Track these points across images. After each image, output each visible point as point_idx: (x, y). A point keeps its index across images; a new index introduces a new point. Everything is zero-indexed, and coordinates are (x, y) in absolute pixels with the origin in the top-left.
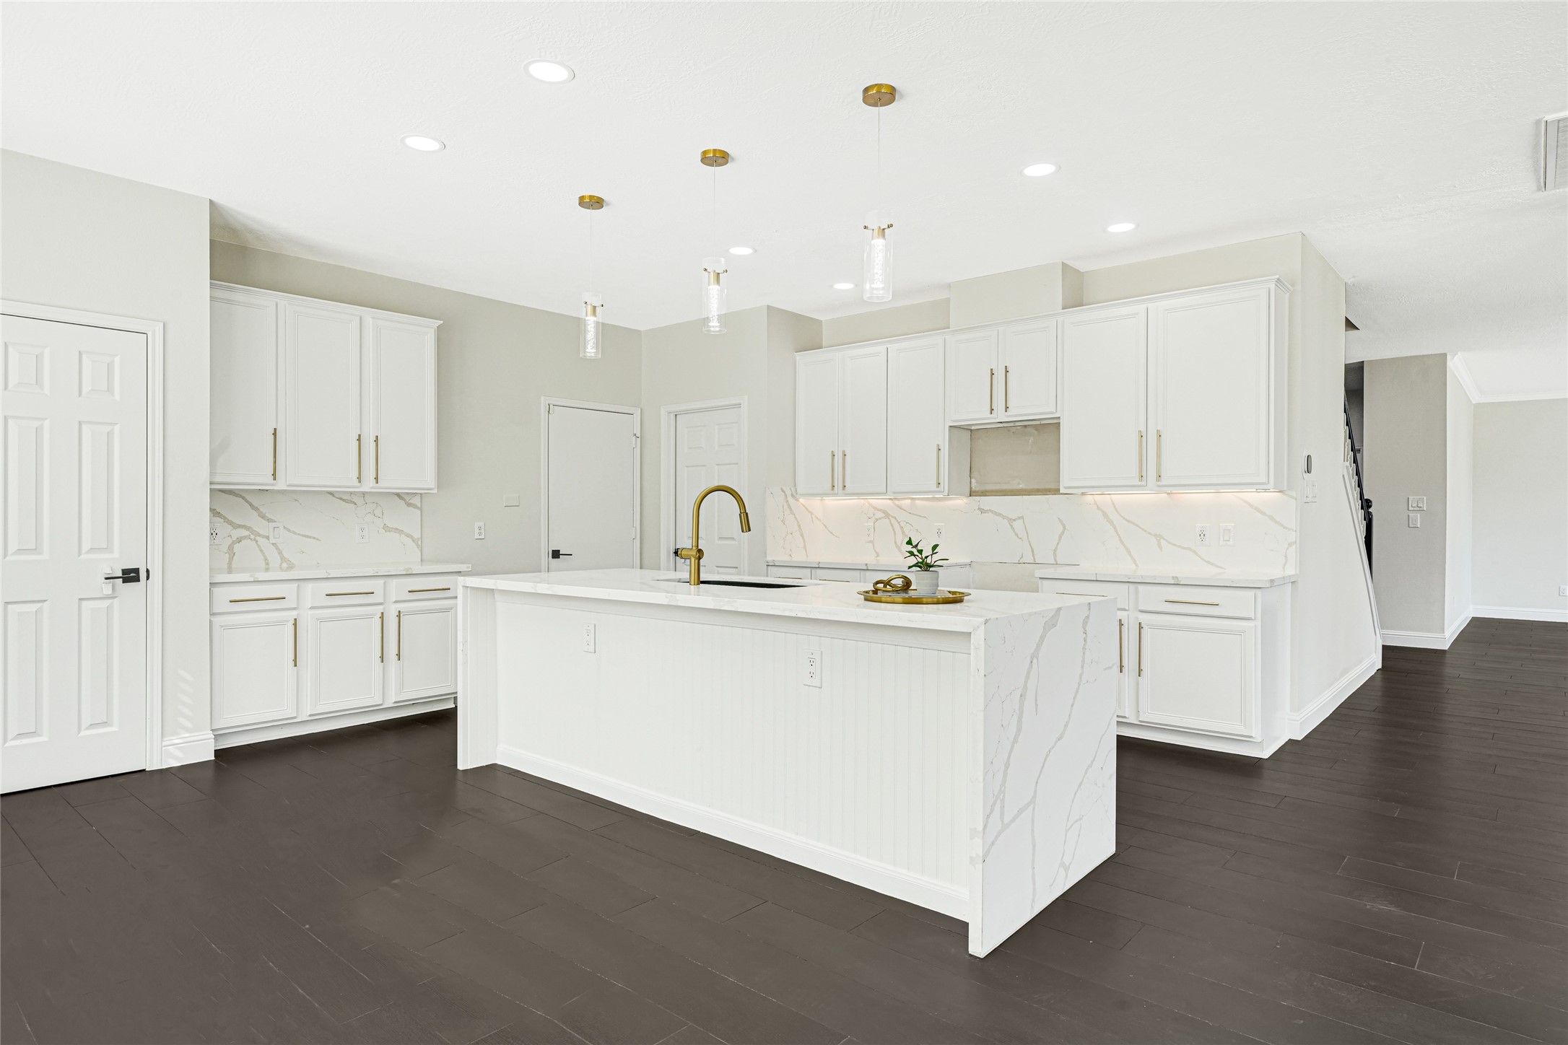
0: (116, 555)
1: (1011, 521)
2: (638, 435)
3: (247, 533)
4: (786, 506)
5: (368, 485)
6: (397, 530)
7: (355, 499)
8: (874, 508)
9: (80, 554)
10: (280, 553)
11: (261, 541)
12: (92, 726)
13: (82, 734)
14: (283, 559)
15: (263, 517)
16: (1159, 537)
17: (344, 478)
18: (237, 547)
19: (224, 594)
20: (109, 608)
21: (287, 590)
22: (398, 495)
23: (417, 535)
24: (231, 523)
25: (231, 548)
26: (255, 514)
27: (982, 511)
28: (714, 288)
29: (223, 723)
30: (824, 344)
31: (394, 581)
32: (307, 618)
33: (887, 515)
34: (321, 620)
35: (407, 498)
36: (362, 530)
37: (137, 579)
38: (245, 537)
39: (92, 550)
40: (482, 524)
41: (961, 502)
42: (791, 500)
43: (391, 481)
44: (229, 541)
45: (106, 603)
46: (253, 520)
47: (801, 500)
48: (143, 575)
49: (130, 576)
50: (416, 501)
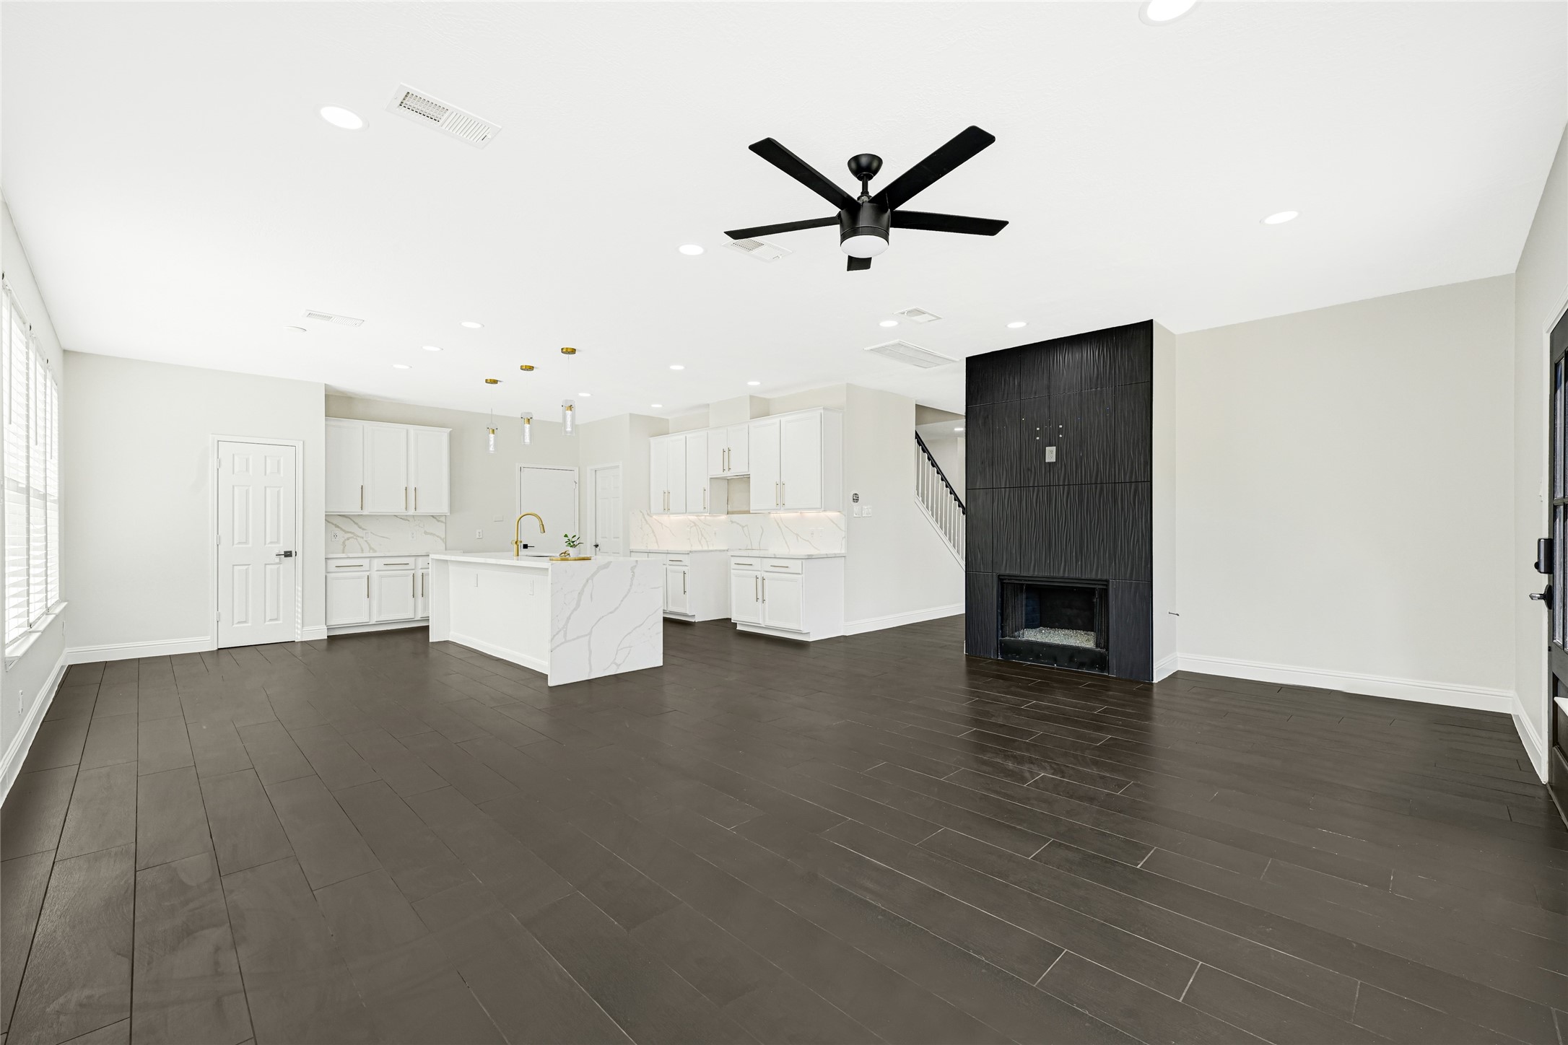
0: (281, 545)
1: (743, 527)
2: (577, 482)
3: (352, 535)
4: (643, 520)
5: (411, 512)
6: (432, 534)
7: (408, 518)
8: (691, 521)
9: (265, 544)
10: (369, 545)
11: (359, 539)
12: (271, 620)
13: (267, 623)
14: (371, 548)
15: (360, 528)
16: (797, 535)
17: (400, 509)
18: (347, 542)
19: (332, 564)
20: (278, 568)
21: (365, 562)
22: (433, 516)
23: (443, 536)
24: (344, 531)
25: (344, 543)
26: (356, 526)
27: (732, 522)
28: (527, 426)
29: (333, 622)
30: (670, 432)
31: (421, 559)
32: (375, 575)
33: (695, 525)
34: (382, 577)
35: (437, 518)
36: (413, 534)
37: (290, 555)
38: (351, 538)
39: (271, 543)
40: (480, 531)
41: (724, 517)
42: (647, 517)
43: (423, 510)
44: (343, 539)
45: (276, 566)
46: (354, 529)
47: (654, 517)
48: (294, 554)
49: (288, 554)
50: (443, 519)
